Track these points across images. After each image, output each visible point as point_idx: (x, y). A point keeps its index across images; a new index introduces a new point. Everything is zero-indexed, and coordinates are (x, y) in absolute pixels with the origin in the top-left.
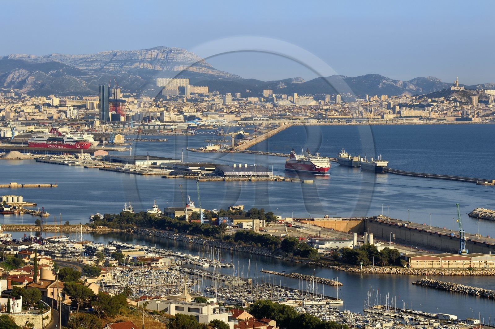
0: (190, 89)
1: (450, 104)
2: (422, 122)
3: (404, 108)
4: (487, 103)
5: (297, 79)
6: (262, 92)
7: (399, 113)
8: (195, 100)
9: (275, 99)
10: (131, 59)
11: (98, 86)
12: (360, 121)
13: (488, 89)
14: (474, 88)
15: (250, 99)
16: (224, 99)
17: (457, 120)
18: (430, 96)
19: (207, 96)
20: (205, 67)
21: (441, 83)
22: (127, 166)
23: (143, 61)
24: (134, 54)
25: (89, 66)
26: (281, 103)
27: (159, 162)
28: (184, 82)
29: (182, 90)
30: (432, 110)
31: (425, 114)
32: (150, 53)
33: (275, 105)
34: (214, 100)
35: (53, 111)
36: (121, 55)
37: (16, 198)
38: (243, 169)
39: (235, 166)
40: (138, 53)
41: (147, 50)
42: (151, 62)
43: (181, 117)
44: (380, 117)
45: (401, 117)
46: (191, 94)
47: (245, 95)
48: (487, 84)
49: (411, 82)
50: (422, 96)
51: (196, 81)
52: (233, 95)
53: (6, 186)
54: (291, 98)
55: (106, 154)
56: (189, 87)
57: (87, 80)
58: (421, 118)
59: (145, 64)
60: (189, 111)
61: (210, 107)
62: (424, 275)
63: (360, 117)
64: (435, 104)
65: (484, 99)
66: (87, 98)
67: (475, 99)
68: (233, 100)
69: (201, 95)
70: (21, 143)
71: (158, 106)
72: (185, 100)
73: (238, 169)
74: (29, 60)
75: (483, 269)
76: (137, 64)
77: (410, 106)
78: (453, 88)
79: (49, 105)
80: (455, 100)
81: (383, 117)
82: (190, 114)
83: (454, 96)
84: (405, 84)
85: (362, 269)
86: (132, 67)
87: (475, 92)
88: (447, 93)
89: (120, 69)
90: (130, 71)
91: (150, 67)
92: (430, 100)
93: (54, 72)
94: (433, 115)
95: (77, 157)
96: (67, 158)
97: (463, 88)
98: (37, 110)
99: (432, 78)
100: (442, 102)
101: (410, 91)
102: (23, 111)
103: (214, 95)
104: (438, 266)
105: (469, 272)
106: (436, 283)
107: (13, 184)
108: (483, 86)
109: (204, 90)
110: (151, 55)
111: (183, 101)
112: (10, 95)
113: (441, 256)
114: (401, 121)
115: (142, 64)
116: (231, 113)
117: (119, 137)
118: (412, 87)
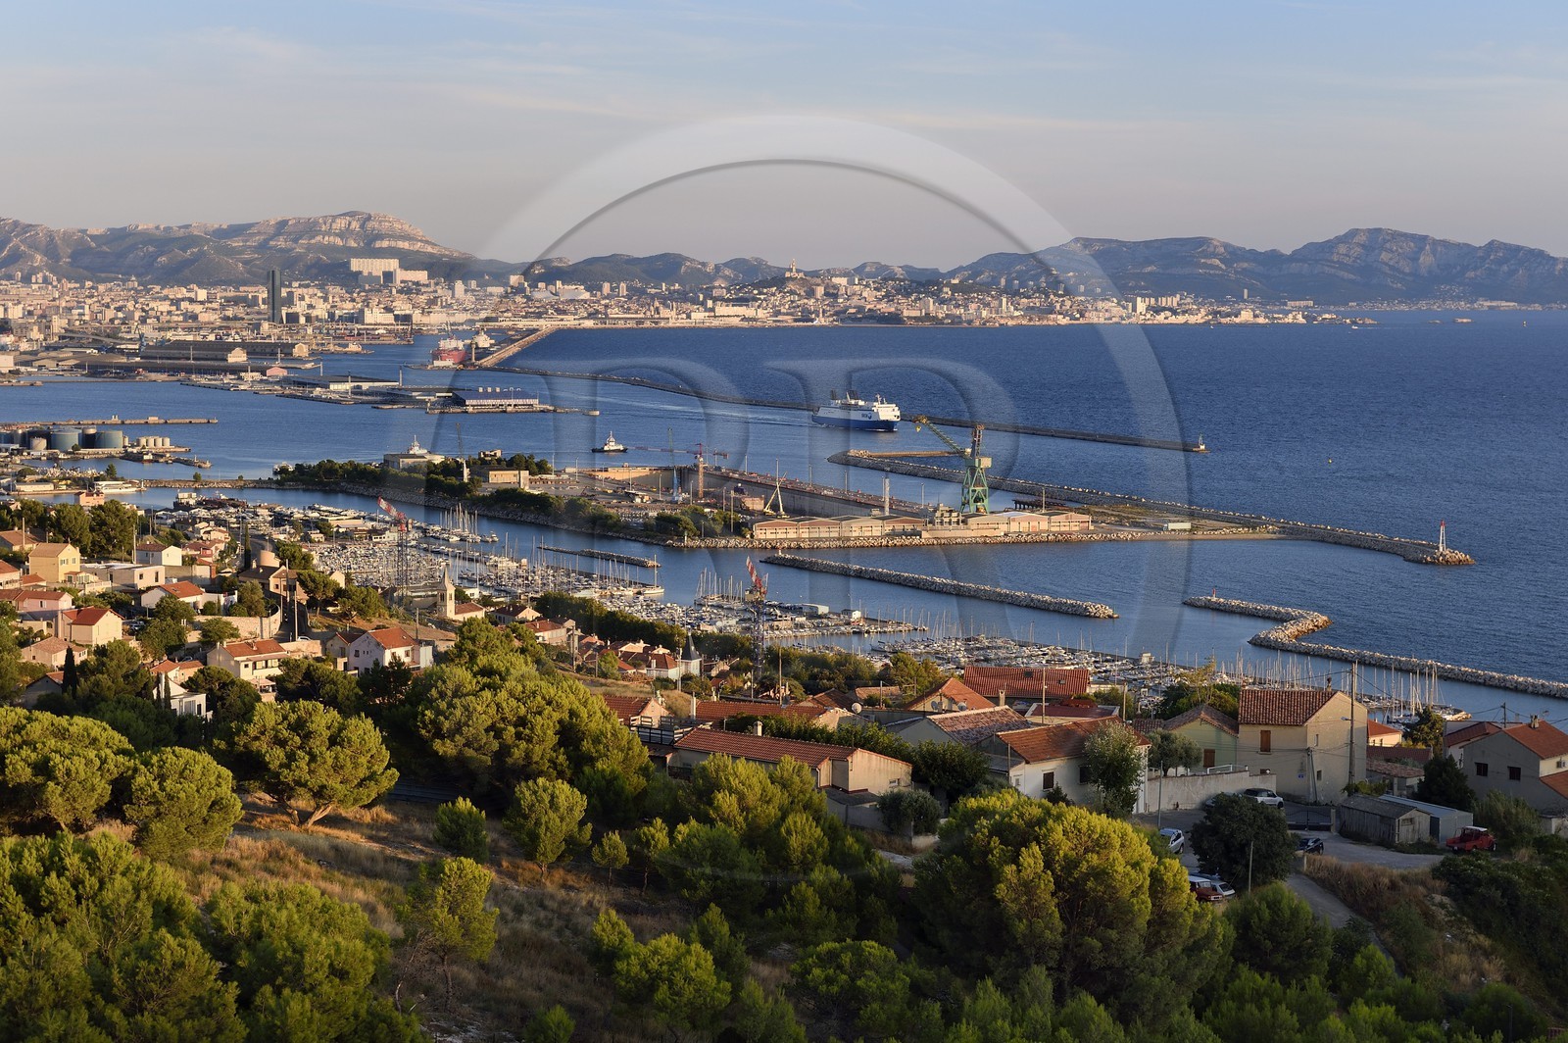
0: (401, 275)
1: (783, 297)
2: (745, 324)
3: (719, 303)
4: (835, 296)
5: (560, 260)
6: (509, 279)
7: (712, 310)
8: (410, 290)
9: (528, 289)
10: (310, 228)
11: (265, 273)
12: (656, 323)
13: (837, 276)
14: (815, 274)
15: (490, 289)
16: (452, 288)
17: (796, 320)
18: (755, 286)
19: (427, 286)
20: (421, 241)
21: (769, 267)
22: (318, 391)
23: (328, 233)
24: (316, 223)
25: (247, 241)
26: (537, 295)
27: (365, 386)
28: (392, 264)
29: (389, 276)
30: (759, 307)
31: (749, 312)
32: (338, 221)
33: (529, 299)
34: (436, 291)
35: (197, 308)
36: (294, 225)
37: (159, 441)
38: (494, 395)
39: (481, 390)
40: (321, 221)
41: (334, 218)
42: (341, 235)
43: (389, 318)
44: (684, 316)
45: (715, 317)
46: (402, 282)
47: (482, 285)
48: (834, 269)
49: (726, 265)
50: (745, 286)
51: (409, 261)
52: (465, 284)
53: (142, 422)
54: (551, 287)
55: (284, 373)
56: (398, 271)
57: (246, 263)
58: (744, 319)
59: (332, 238)
60: (402, 307)
61: (432, 302)
62: (774, 548)
63: (657, 316)
64: (762, 297)
65: (831, 291)
66: (246, 288)
67: (820, 291)
68: (466, 291)
69: (417, 284)
70: (156, 358)
71: (353, 300)
72: (394, 291)
73: (486, 396)
74: (157, 232)
75: (857, 538)
76: (319, 238)
77: (728, 301)
78: (788, 275)
79: (191, 301)
80: (792, 292)
81: (689, 317)
82: (403, 313)
83: (791, 286)
84: (717, 268)
85: (687, 541)
86: (313, 241)
87: (819, 281)
88: (779, 280)
89: (294, 245)
90: (309, 248)
91: (339, 242)
92: (756, 292)
93: (195, 250)
94: (761, 314)
95: (240, 378)
96: (228, 379)
97: (801, 275)
98: (174, 308)
99: (756, 259)
100: (773, 295)
101: (726, 278)
102: (153, 309)
103: (437, 284)
104: (794, 536)
105: (838, 543)
106: (794, 560)
107: (153, 419)
108: (828, 271)
109: (421, 276)
110: (340, 224)
111: (391, 292)
112: (130, 285)
113: (799, 521)
114: (716, 323)
115: (326, 238)
116: (465, 310)
117: (301, 349)
118: (727, 272)
